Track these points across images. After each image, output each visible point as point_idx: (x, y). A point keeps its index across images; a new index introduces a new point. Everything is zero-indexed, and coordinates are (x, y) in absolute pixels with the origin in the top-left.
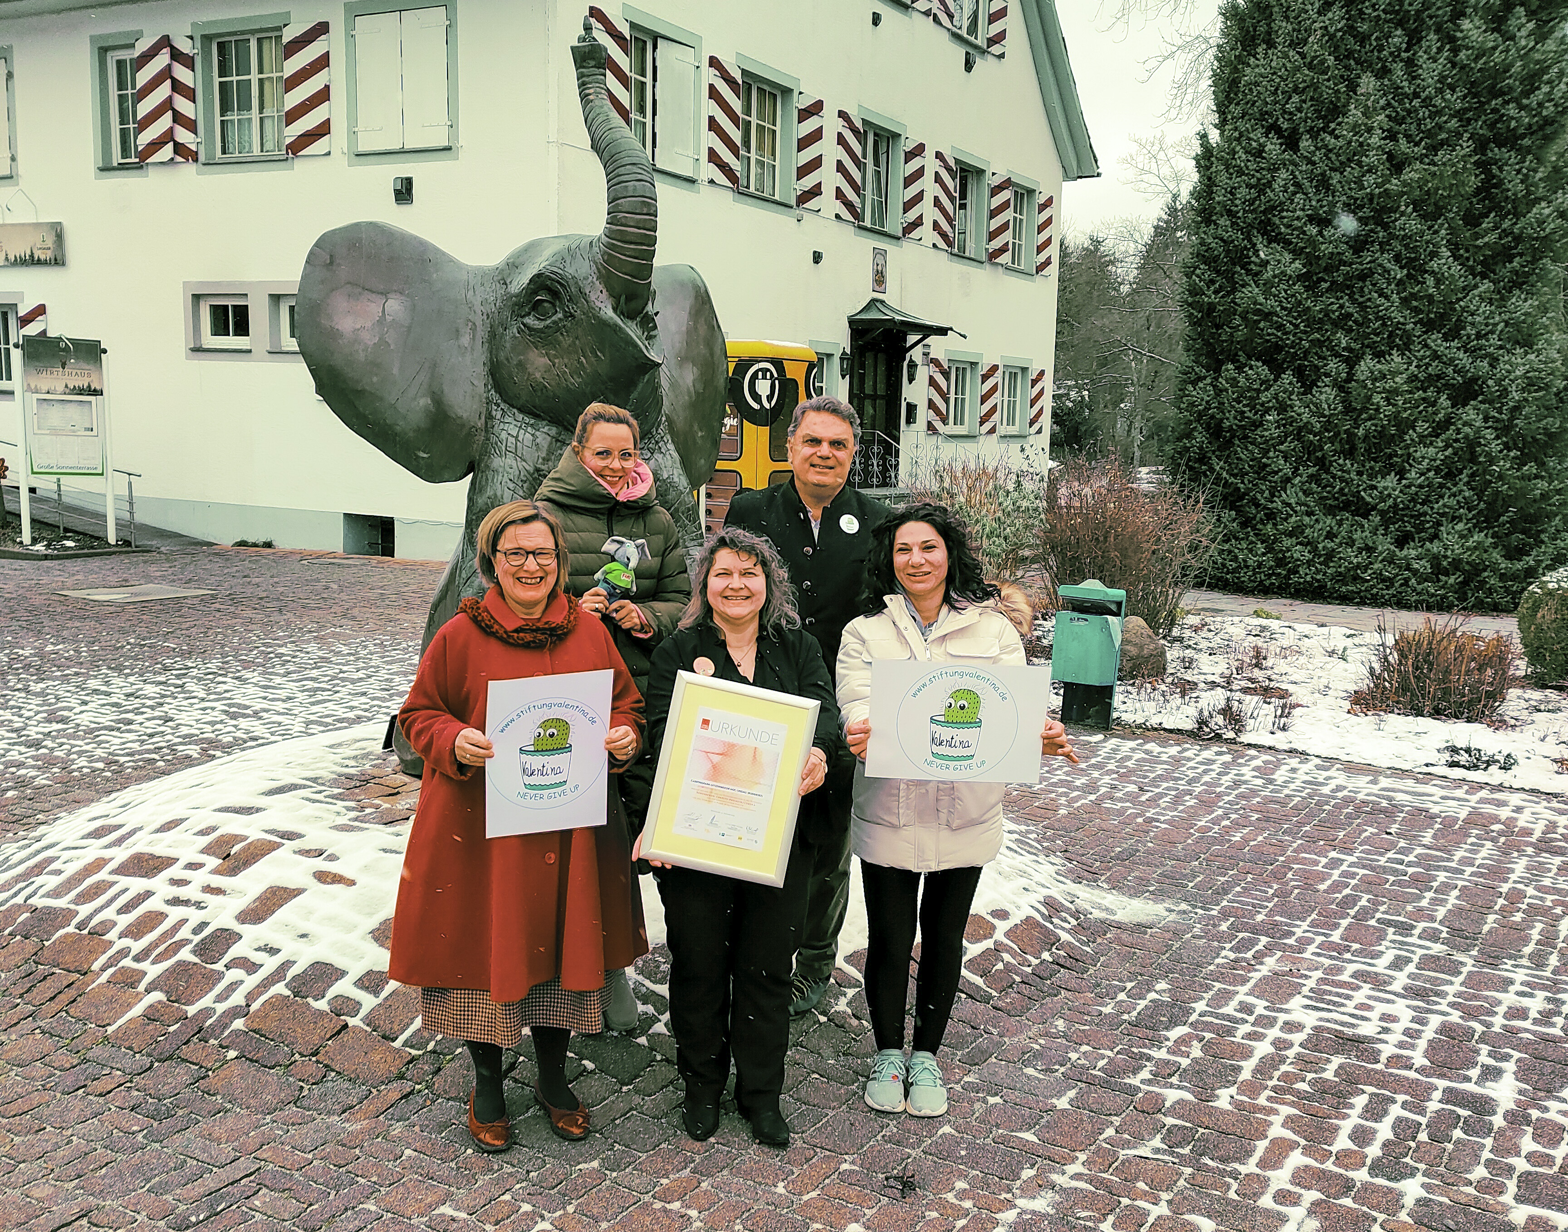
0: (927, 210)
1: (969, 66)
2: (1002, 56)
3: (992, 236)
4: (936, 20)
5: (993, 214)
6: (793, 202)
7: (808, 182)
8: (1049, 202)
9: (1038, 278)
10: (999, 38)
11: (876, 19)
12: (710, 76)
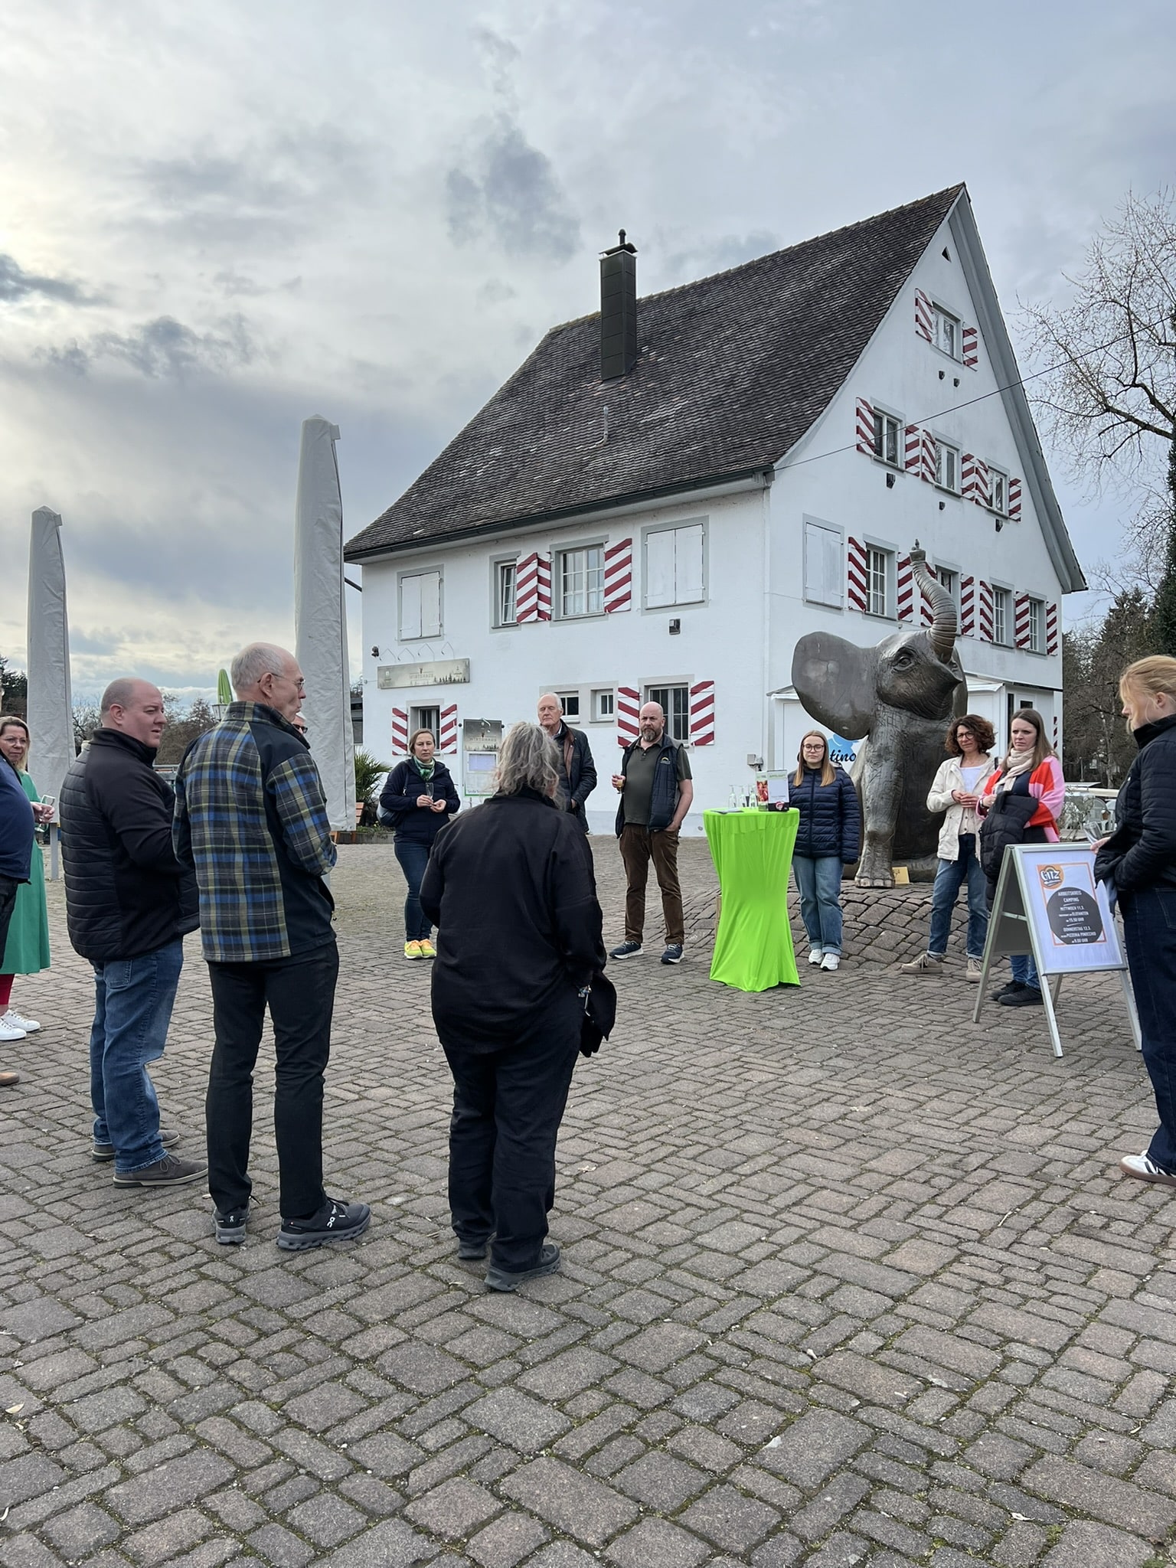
0: (977, 618)
1: (998, 528)
2: (1019, 520)
3: (1018, 631)
4: (977, 502)
5: (1018, 617)
6: (896, 618)
7: (904, 605)
8: (1054, 608)
9: (1049, 657)
10: (1018, 507)
11: (942, 506)
12: (850, 548)
